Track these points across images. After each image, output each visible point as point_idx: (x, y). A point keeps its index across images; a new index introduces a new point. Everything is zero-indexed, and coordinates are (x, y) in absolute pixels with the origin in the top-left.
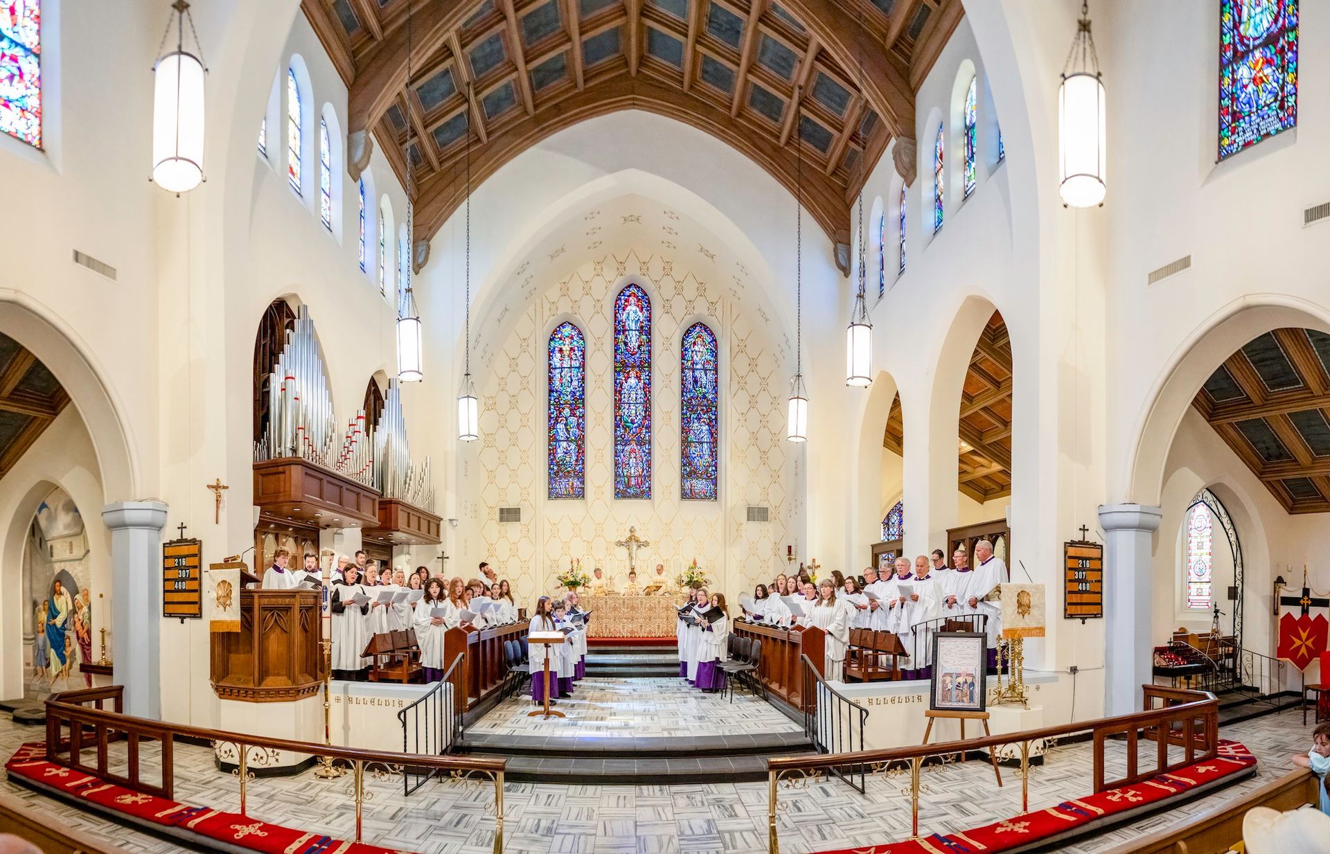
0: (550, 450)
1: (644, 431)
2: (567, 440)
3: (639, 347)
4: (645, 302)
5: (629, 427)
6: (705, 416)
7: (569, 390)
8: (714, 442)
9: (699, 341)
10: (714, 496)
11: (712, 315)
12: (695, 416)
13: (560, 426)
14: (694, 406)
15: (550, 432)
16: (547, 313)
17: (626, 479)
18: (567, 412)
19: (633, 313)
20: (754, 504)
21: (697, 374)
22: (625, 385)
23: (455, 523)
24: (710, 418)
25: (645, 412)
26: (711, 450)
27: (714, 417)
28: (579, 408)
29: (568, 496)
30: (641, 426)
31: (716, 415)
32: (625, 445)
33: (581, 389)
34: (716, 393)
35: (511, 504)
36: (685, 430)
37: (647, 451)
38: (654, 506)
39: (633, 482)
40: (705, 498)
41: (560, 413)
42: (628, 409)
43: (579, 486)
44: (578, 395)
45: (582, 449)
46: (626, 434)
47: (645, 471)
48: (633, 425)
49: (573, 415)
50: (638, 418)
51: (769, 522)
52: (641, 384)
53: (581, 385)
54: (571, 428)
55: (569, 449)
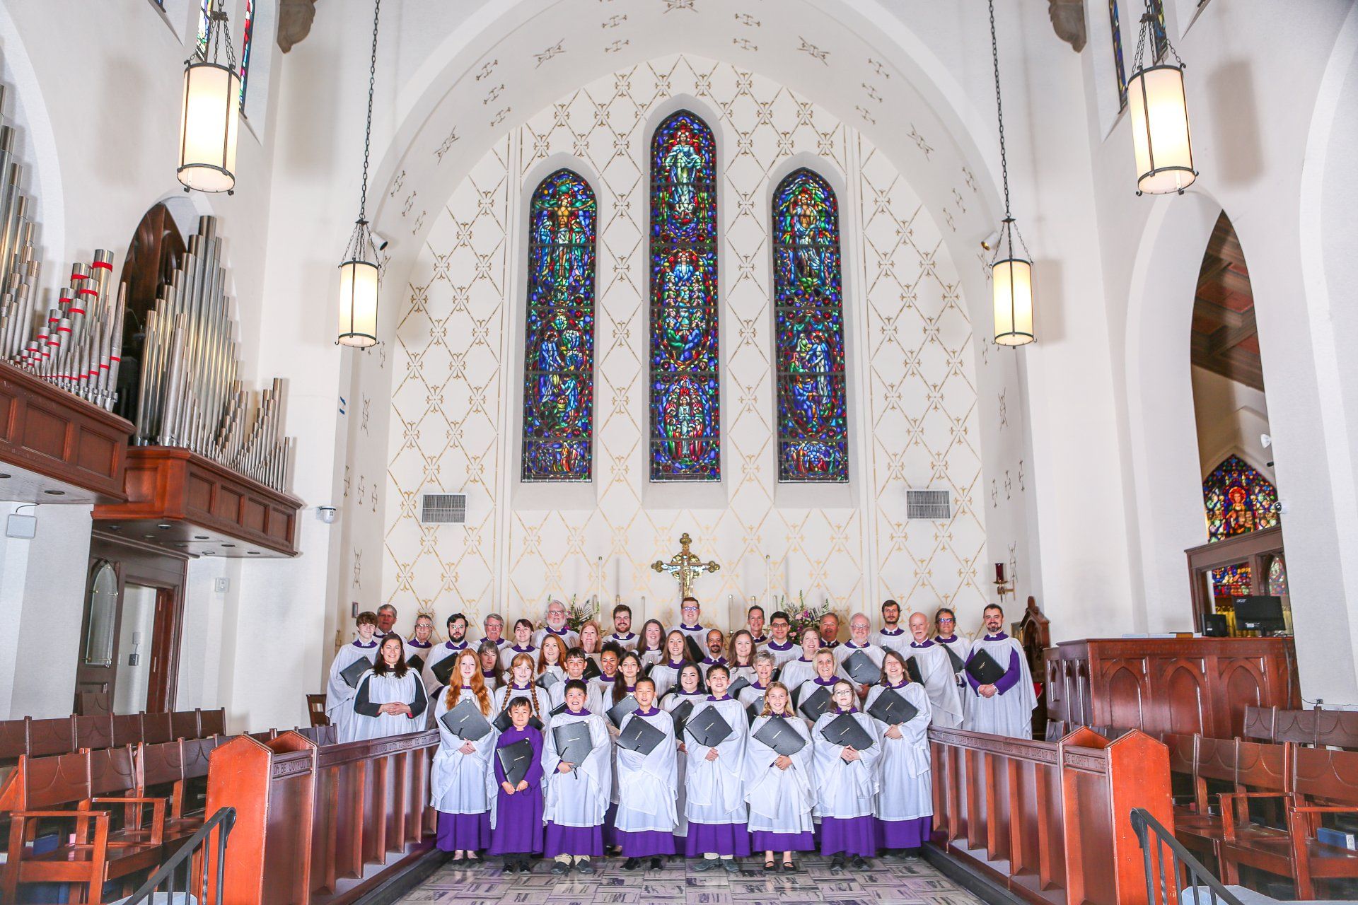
0: (528, 388)
1: (705, 356)
3: (695, 211)
4: (704, 138)
5: (676, 348)
6: (820, 327)
7: (565, 283)
8: (838, 373)
9: (804, 198)
11: (825, 154)
12: (801, 327)
13: (549, 347)
14: (798, 309)
15: (528, 357)
16: (529, 152)
17: (672, 443)
18: (561, 320)
19: (682, 153)
20: (920, 486)
21: (804, 255)
22: (671, 276)
23: (328, 514)
24: (828, 329)
25: (708, 322)
26: (832, 388)
27: (835, 327)
28: (583, 314)
29: (562, 475)
30: (699, 347)
31: (841, 325)
32: (671, 381)
33: (588, 283)
34: (838, 284)
35: (450, 489)
36: (783, 352)
37: (711, 393)
38: (726, 493)
39: (685, 449)
41: (549, 322)
42: (675, 318)
43: (583, 457)
44: (582, 291)
45: (588, 388)
46: (672, 361)
47: (708, 430)
48: (685, 344)
49: (572, 326)
50: (694, 334)
51: (951, 519)
52: (697, 273)
53: (589, 275)
54: (567, 350)
55: (563, 387)
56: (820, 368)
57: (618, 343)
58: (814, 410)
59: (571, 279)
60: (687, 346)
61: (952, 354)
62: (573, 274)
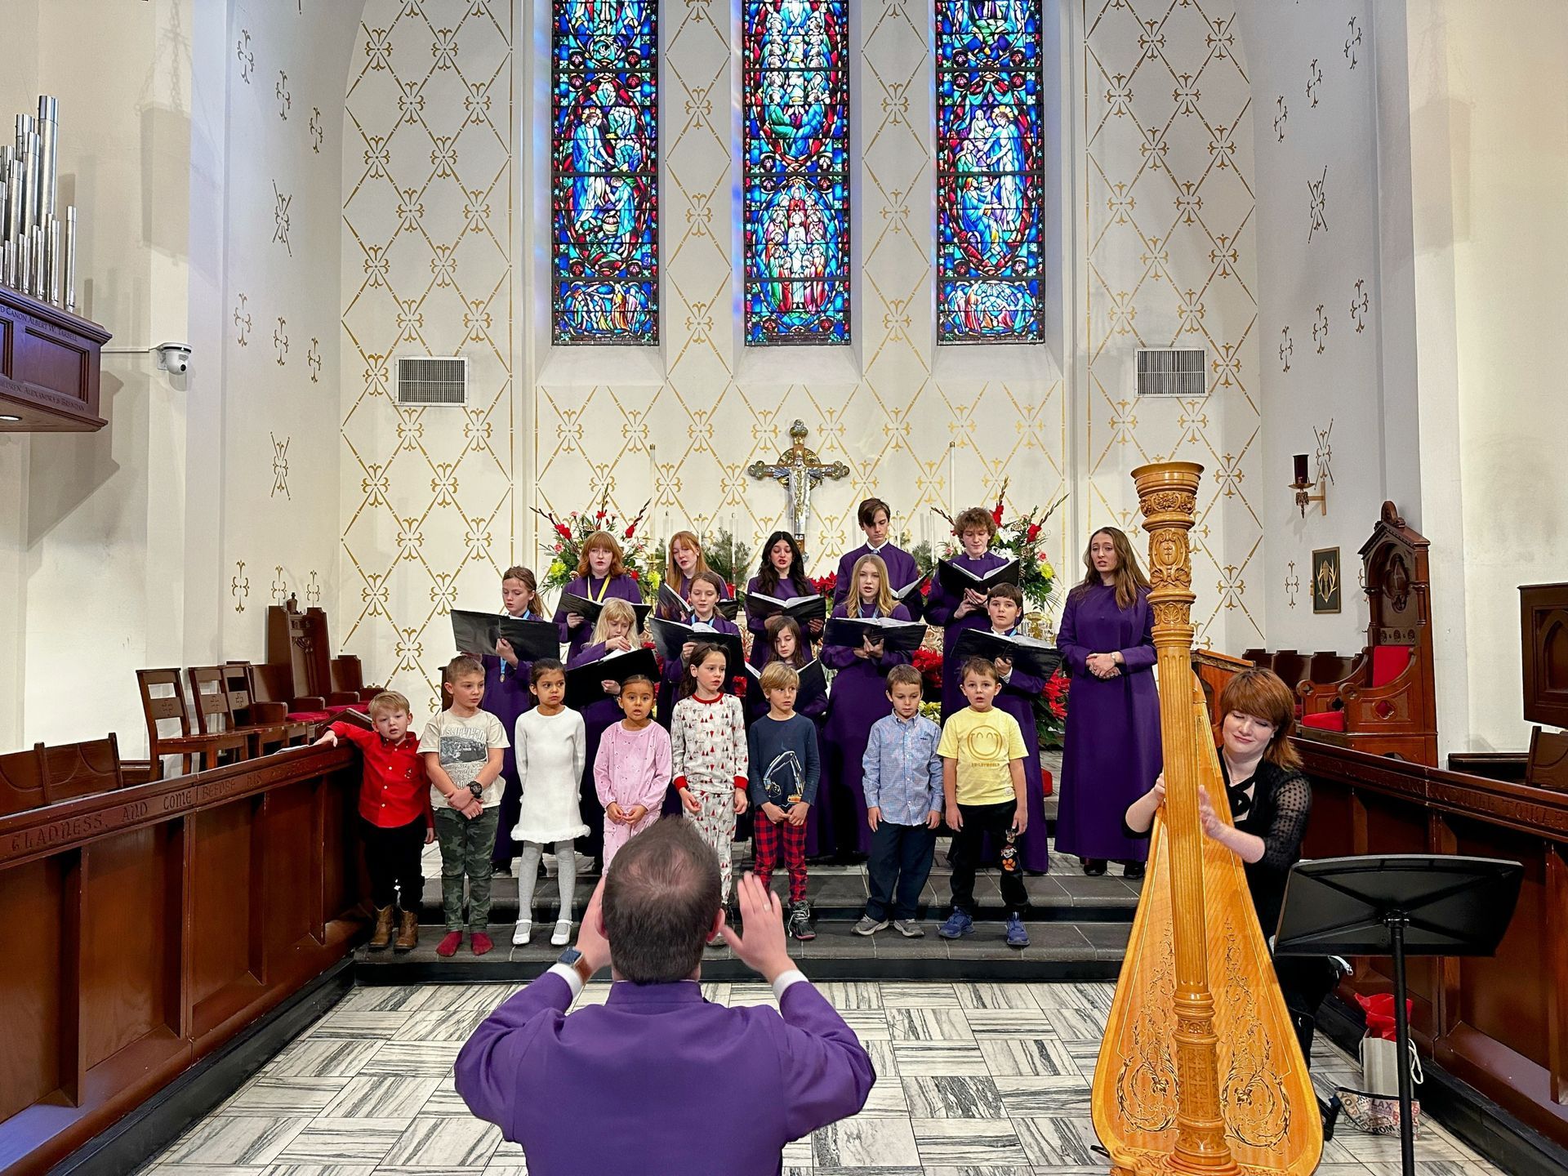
0: (555, 199)
1: (829, 146)
2: (608, 173)
5: (784, 136)
6: (1008, 98)
7: (611, 30)
8: (1033, 173)
10: (1038, 330)
12: (977, 100)
13: (588, 134)
14: (974, 71)
15: (555, 149)
17: (778, 287)
18: (606, 91)
20: (1160, 341)
22: (773, 17)
23: (175, 360)
24: (1020, 104)
25: (832, 94)
26: (1025, 196)
27: (1031, 100)
28: (641, 82)
29: (614, 337)
30: (820, 133)
31: (1040, 96)
32: (776, 189)
33: (646, 30)
34: (1038, 31)
35: (440, 352)
36: (950, 142)
37: (838, 205)
38: (859, 364)
39: (798, 295)
40: (1007, 334)
41: (588, 94)
42: (782, 86)
43: (644, 306)
44: (637, 44)
45: (649, 200)
46: (777, 156)
47: (833, 264)
48: (798, 129)
49: (624, 100)
50: (811, 111)
51: (1206, 394)
52: (816, 14)
53: (648, 17)
54: (618, 138)
55: (613, 198)
56: (1004, 165)
57: (694, 122)
58: (994, 232)
59: (620, 24)
60: (801, 132)
61: (1217, 133)
62: (624, 16)
